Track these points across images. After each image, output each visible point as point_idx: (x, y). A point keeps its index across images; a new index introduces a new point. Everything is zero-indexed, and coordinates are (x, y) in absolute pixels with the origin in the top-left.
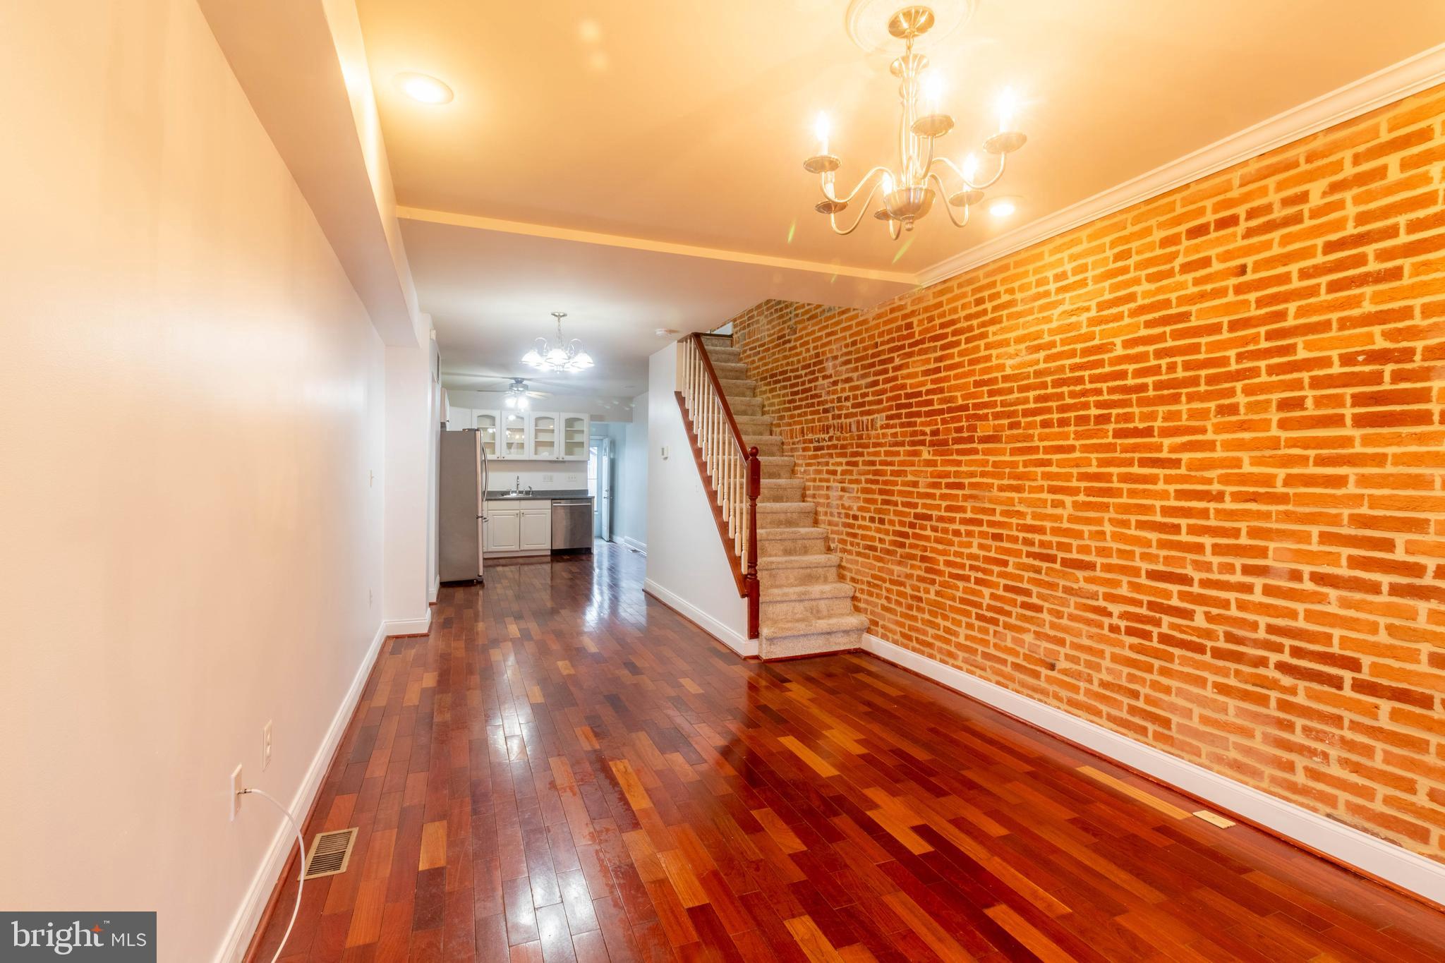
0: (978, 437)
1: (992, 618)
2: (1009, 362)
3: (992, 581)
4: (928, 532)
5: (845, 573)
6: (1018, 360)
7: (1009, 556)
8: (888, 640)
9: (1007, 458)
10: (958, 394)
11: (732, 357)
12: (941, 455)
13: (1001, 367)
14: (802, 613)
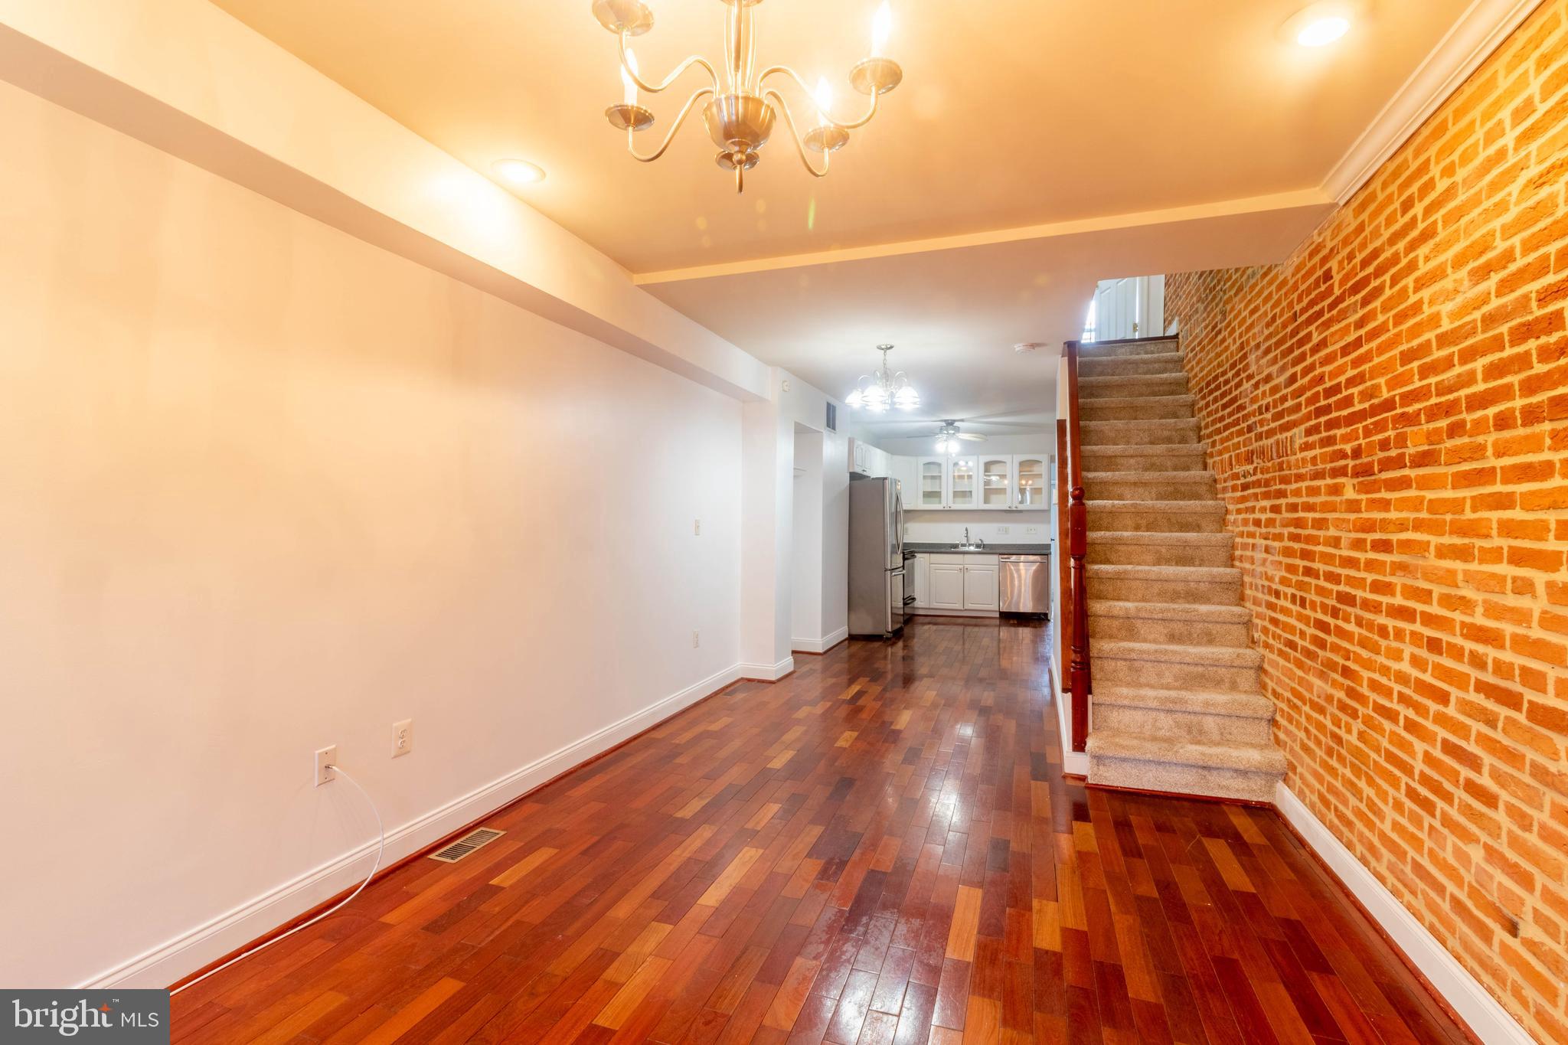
0: (1410, 455)
1: (1426, 799)
2: (1447, 308)
3: (1426, 728)
4: (1351, 627)
5: (1267, 680)
6: (1459, 299)
7: (1451, 684)
8: (1303, 801)
9: (1449, 494)
10: (1382, 381)
11: (1171, 366)
12: (1367, 492)
13: (1435, 320)
14: (1170, 730)
